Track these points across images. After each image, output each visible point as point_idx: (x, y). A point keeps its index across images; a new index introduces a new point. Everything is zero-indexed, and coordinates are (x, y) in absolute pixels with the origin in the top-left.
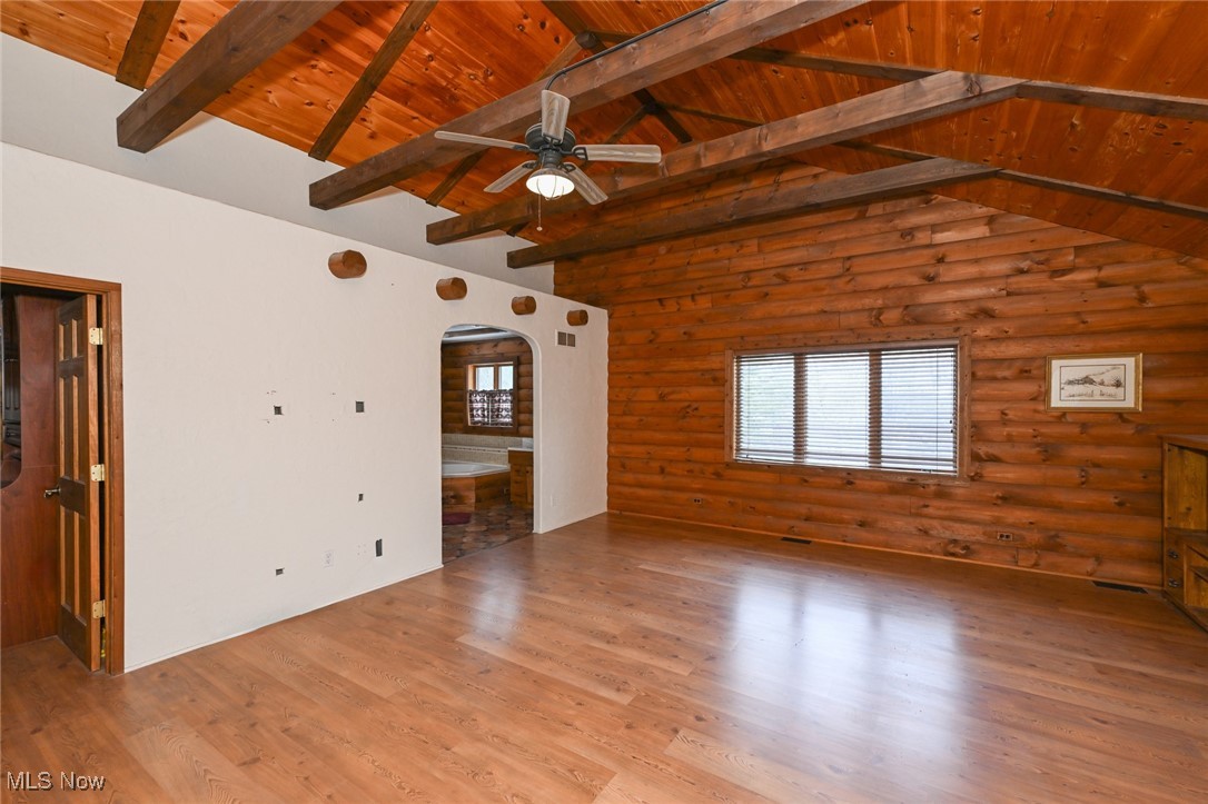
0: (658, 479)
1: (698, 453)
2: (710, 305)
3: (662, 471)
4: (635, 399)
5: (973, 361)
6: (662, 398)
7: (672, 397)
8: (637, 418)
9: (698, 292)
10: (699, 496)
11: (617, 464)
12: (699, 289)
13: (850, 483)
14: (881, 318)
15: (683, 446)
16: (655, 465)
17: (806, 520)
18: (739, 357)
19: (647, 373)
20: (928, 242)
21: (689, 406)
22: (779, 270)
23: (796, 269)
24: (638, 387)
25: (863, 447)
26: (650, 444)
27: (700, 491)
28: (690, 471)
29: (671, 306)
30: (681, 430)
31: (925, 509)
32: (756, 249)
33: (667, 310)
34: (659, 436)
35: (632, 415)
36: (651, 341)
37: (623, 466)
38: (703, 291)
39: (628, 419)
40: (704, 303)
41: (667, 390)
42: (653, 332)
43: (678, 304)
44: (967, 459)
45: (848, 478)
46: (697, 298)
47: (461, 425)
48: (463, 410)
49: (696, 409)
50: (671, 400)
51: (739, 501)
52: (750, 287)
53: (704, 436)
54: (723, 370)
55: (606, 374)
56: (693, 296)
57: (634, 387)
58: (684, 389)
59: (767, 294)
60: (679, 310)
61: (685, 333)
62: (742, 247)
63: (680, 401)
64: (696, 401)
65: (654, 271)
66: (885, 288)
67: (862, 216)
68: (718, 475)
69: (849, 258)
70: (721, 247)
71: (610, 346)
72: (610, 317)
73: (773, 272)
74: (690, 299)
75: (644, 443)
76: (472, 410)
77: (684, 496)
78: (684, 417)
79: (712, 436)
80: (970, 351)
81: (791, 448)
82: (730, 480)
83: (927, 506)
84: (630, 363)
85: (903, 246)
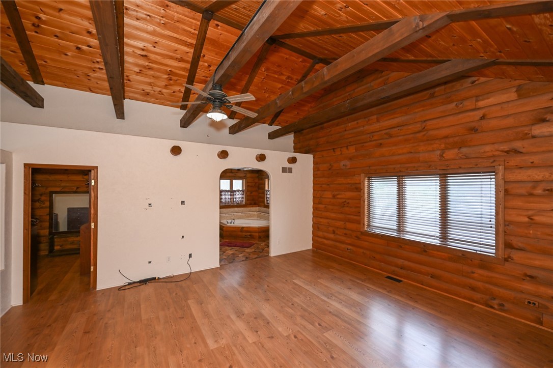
0: (332, 236)
1: (349, 225)
2: (354, 151)
3: (334, 232)
4: (323, 196)
5: (505, 182)
6: (334, 196)
7: (339, 196)
8: (324, 206)
9: (349, 144)
10: (350, 247)
11: (316, 227)
12: (350, 143)
13: (425, 251)
14: (444, 155)
15: (343, 221)
16: (331, 229)
17: (401, 268)
18: (369, 177)
19: (328, 184)
20: (473, 107)
21: (345, 201)
22: (387, 131)
23: (396, 129)
24: (324, 191)
25: (436, 231)
26: (330, 219)
27: (350, 244)
28: (346, 234)
29: (338, 152)
30: (342, 213)
31: (473, 274)
32: (376, 120)
33: (336, 154)
34: (333, 215)
35: (323, 204)
36: (330, 169)
37: (318, 228)
38: (352, 144)
39: (320, 206)
40: (352, 150)
41: (336, 193)
42: (330, 165)
43: (341, 151)
44: (502, 246)
45: (424, 248)
46: (349, 147)
47: (263, 204)
48: (264, 198)
49: (348, 203)
50: (337, 198)
51: (368, 252)
52: (374, 141)
53: (352, 217)
54: (360, 183)
55: (312, 185)
56: (347, 146)
57: (322, 191)
58: (343, 192)
59: (381, 144)
60: (341, 154)
61: (344, 165)
62: (369, 120)
63: (341, 198)
64: (348, 199)
65: (331, 135)
66: (447, 137)
67: (432, 96)
68: (358, 238)
69: (425, 121)
70: (359, 121)
71: (314, 171)
72: (314, 158)
73: (384, 132)
74: (346, 148)
75: (327, 218)
76: (267, 198)
77: (343, 246)
78: (343, 207)
79: (355, 217)
80: (504, 175)
81: (395, 228)
82: (363, 241)
83: (473, 273)
84: (321, 179)
85: (457, 112)
